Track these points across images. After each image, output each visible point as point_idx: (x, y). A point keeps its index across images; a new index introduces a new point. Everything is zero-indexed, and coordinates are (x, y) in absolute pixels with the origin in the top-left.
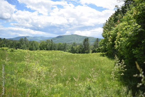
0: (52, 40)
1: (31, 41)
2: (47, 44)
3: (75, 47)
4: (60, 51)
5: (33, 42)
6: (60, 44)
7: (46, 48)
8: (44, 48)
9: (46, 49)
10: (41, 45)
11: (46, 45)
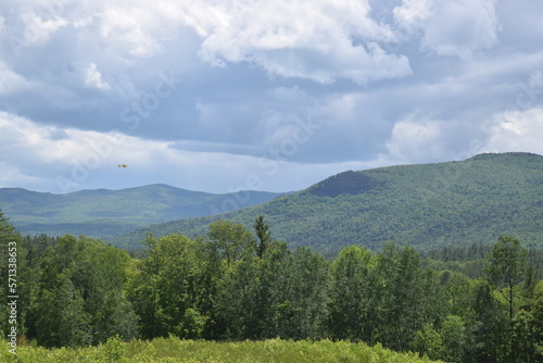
0: (260, 227)
1: (44, 241)
2: (214, 269)
3: (519, 289)
4: (345, 347)
5: (68, 245)
6: (349, 267)
7: (204, 308)
8: (183, 307)
9: (200, 320)
10: (155, 279)
11: (206, 280)
